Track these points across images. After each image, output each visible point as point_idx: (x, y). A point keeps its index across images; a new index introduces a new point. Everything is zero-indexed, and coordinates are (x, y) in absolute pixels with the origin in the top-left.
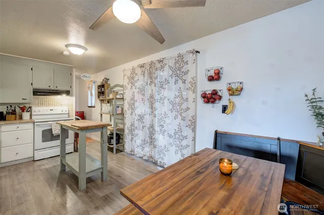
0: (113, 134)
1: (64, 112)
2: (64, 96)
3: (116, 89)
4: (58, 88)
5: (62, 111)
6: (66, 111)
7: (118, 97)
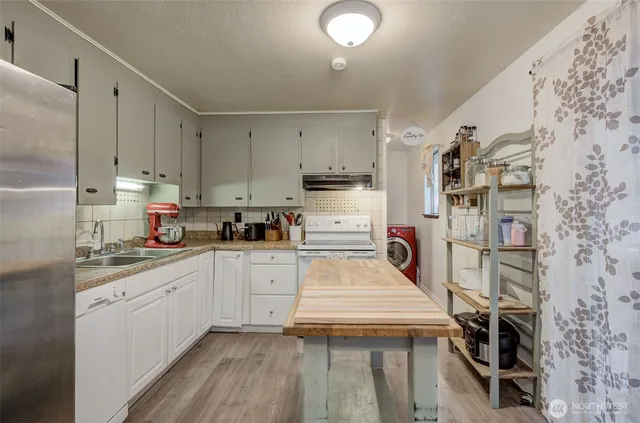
0: (486, 324)
1: (362, 229)
2: (359, 188)
3: (500, 155)
4: (347, 171)
5: (358, 226)
6: (366, 226)
7: (508, 179)
